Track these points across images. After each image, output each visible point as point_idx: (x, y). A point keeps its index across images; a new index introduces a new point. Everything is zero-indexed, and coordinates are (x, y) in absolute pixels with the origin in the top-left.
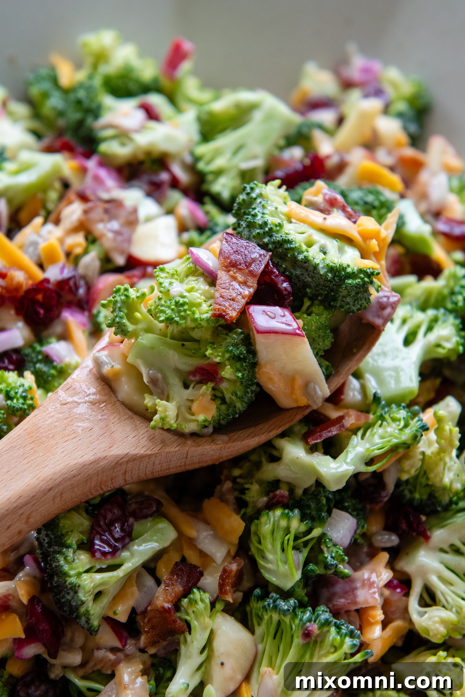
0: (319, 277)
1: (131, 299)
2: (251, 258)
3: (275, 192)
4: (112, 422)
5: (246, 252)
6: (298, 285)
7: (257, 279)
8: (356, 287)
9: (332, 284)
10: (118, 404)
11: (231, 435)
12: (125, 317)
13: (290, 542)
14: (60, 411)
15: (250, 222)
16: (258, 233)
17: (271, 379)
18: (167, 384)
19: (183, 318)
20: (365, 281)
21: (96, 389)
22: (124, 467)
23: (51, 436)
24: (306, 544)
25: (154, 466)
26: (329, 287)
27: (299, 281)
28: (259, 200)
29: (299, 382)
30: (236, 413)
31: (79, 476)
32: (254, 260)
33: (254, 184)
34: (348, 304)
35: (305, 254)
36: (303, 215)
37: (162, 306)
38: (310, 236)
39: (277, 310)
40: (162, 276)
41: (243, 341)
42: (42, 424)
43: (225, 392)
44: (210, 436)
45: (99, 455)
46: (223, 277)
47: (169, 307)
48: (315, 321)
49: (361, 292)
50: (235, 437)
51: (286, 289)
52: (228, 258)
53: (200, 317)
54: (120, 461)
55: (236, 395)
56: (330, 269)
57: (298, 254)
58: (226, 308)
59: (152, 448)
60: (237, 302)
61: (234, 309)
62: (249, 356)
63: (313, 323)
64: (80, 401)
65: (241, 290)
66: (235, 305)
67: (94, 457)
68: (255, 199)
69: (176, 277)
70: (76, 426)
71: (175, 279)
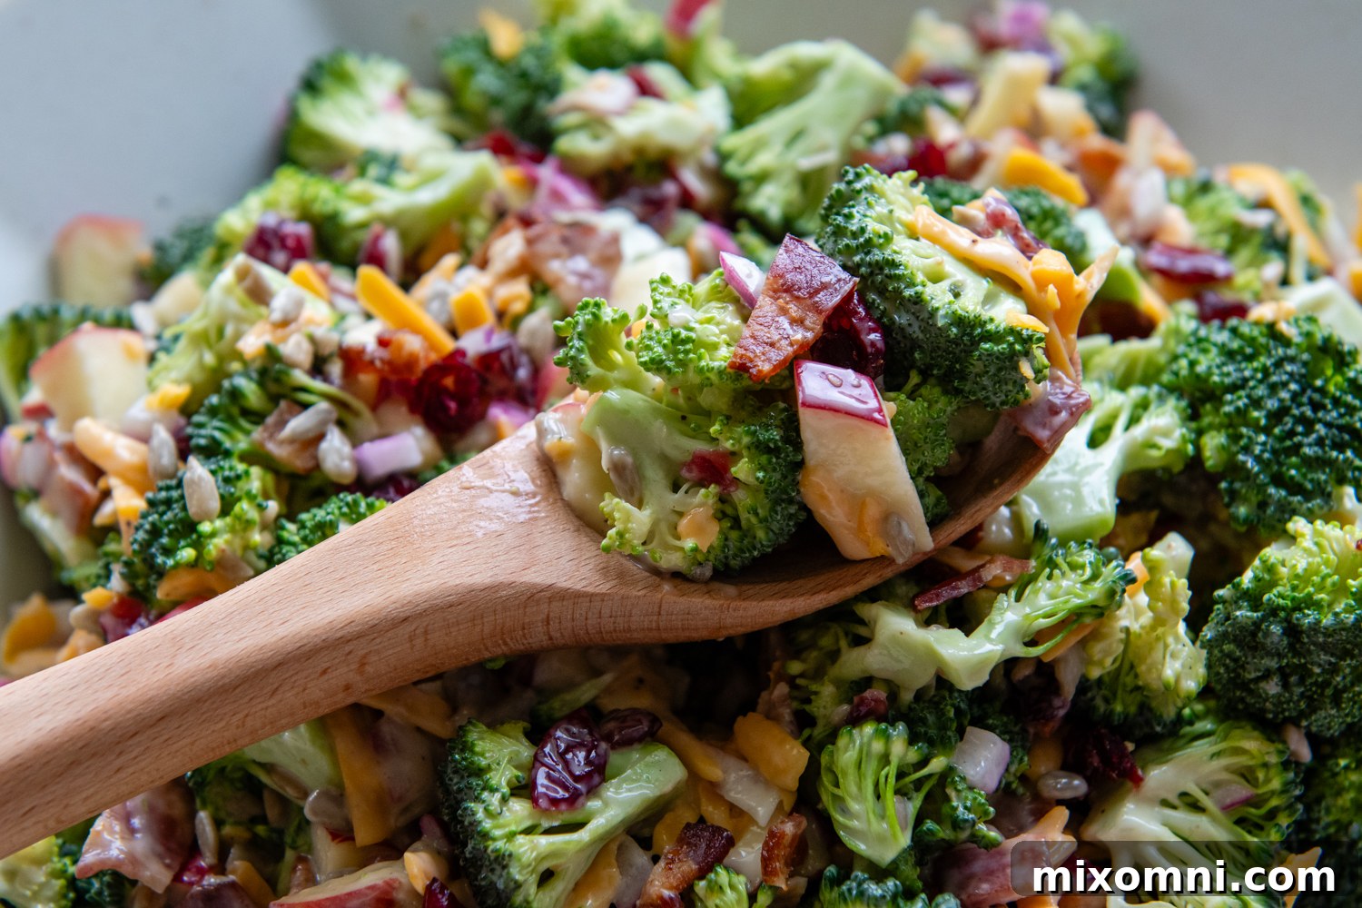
0: (938, 332)
1: (603, 323)
2: (821, 283)
3: (902, 190)
4: (540, 530)
5: (815, 271)
6: (902, 345)
7: (822, 317)
8: (997, 358)
9: (959, 349)
10: (560, 504)
11: (744, 588)
12: (587, 351)
13: (889, 780)
14: (456, 498)
15: (838, 226)
16: (847, 245)
17: (823, 497)
18: (642, 477)
19: (681, 364)
20: (1014, 350)
21: (529, 474)
22: (544, 607)
23: (428, 533)
24: (918, 785)
25: (600, 618)
26: (954, 353)
27: (904, 337)
28: (864, 195)
29: (873, 511)
30: (755, 548)
31: (460, 607)
32: (824, 286)
33: (865, 168)
34: (984, 388)
35: (919, 288)
36: (936, 229)
37: (651, 339)
38: (940, 264)
39: (849, 375)
40: (661, 291)
41: (783, 423)
42: (420, 513)
43: (740, 509)
44: (707, 582)
45: (501, 579)
46: (766, 306)
47: (659, 342)
48: (920, 409)
49: (1006, 368)
50: (751, 592)
51: (873, 344)
52: (782, 276)
53: (707, 365)
54: (537, 596)
55: (756, 514)
56: (958, 320)
57: (905, 288)
58: (756, 356)
59: (598, 583)
60: (778, 349)
61: (769, 360)
62: (787, 448)
63: (916, 412)
64: (494, 488)
65: (791, 332)
66: (772, 354)
67: (493, 579)
68: (859, 192)
69: (687, 296)
70: (477, 526)
71: (684, 300)
